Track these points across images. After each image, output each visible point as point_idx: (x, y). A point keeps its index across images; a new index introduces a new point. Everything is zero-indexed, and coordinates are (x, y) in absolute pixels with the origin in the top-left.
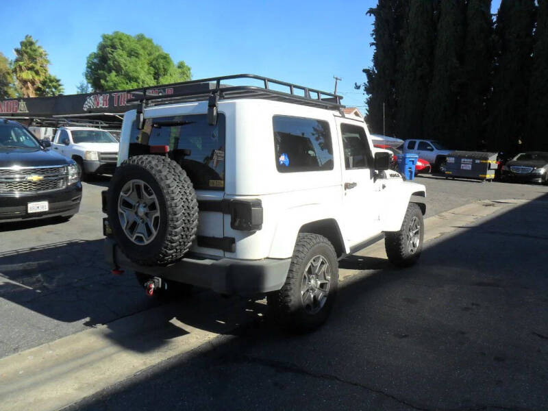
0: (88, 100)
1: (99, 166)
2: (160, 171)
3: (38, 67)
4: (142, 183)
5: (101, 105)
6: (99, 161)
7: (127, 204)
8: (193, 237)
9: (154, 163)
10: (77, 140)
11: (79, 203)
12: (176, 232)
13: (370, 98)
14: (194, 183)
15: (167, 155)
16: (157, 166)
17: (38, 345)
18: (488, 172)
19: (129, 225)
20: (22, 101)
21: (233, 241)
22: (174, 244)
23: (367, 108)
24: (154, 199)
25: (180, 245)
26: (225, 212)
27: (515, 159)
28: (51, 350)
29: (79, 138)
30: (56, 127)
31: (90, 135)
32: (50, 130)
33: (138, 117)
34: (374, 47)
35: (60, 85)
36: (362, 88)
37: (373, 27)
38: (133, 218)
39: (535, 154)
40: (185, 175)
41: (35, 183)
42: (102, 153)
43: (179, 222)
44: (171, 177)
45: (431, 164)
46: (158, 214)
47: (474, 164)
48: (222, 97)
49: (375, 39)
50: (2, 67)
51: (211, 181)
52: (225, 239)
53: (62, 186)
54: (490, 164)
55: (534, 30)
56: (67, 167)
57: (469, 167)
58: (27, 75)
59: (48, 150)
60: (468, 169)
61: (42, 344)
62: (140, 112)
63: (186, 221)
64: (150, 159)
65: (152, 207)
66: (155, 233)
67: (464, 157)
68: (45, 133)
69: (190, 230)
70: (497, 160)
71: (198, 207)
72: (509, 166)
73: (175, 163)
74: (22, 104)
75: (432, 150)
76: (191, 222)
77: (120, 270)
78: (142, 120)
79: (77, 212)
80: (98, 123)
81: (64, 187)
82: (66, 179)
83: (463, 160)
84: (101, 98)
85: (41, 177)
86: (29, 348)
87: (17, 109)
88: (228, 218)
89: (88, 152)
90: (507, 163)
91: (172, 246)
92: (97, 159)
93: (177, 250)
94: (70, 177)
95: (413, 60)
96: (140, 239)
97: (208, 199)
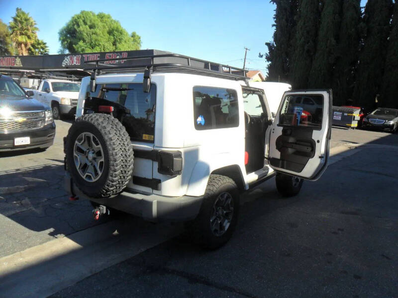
0: (66, 59)
1: (70, 109)
2: (105, 128)
3: (29, 33)
4: (91, 135)
5: (74, 63)
6: (71, 105)
7: (80, 150)
8: (130, 177)
9: (100, 120)
10: (55, 89)
11: (53, 139)
12: (116, 175)
13: (270, 65)
14: (131, 137)
15: (112, 114)
16: (102, 123)
17: (13, 253)
18: (353, 122)
19: (82, 166)
20: (18, 58)
21: (159, 181)
22: (114, 183)
23: (268, 72)
24: (100, 148)
25: (119, 184)
26: (153, 160)
27: (373, 113)
28: (22, 257)
29: (57, 88)
30: (41, 79)
31: (65, 86)
32: (36, 81)
33: (91, 83)
34: (275, 28)
35: (46, 47)
36: (264, 57)
37: (275, 13)
38: (85, 161)
39: (387, 110)
40: (124, 130)
41: (20, 123)
42: (73, 100)
43: (118, 167)
44: (113, 132)
45: (311, 114)
46: (103, 160)
47: (343, 116)
48: (154, 71)
49: (275, 21)
50: (2, 30)
51: (144, 135)
52: (153, 179)
53: (41, 126)
54: (354, 117)
55: (391, 20)
56: (44, 111)
57: (340, 118)
58: (22, 39)
59: (32, 98)
60: (338, 119)
61: (15, 252)
62: (93, 79)
63: (124, 166)
64: (98, 117)
65: (99, 154)
66: (100, 174)
67: (336, 111)
68: (32, 83)
69: (127, 172)
70: (360, 114)
71: (134, 155)
72: (368, 119)
73: (117, 120)
74: (18, 60)
75: (313, 104)
76: (128, 166)
77: (76, 197)
78: (94, 85)
79: (52, 144)
80: (71, 77)
81: (42, 126)
82: (43, 120)
83: (335, 113)
84: (75, 58)
85: (25, 119)
86: (6, 255)
87: (14, 63)
88: (156, 165)
89: (63, 99)
90: (367, 116)
91: (113, 185)
92: (70, 104)
93: (116, 187)
94: (47, 119)
95: (303, 38)
96: (89, 177)
97: (141, 149)
